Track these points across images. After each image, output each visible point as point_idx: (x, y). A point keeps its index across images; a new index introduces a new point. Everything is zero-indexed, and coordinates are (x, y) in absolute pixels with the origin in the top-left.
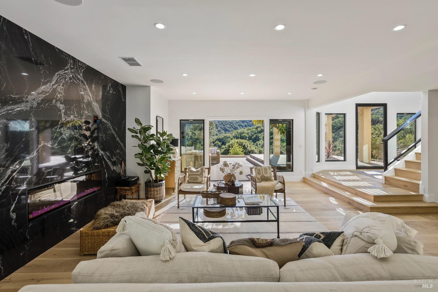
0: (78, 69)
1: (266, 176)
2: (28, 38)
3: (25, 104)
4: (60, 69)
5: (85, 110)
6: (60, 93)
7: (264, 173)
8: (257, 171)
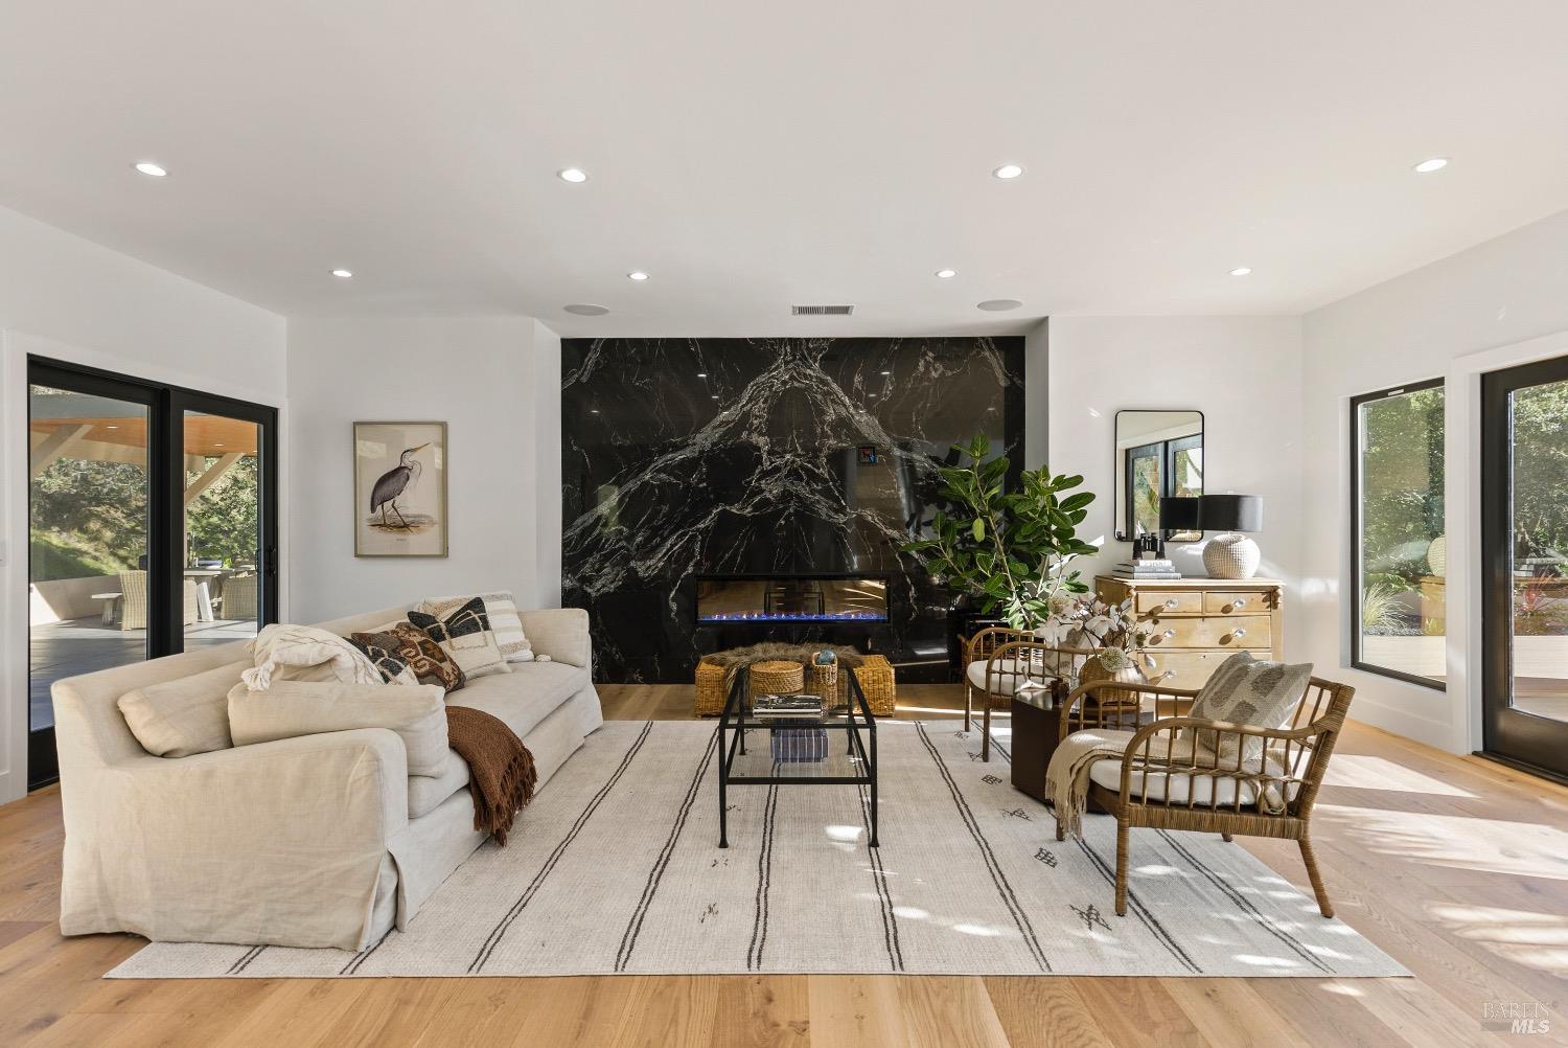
0: (806, 359)
2: (696, 348)
3: (691, 448)
4: (760, 373)
5: (828, 437)
6: (757, 417)
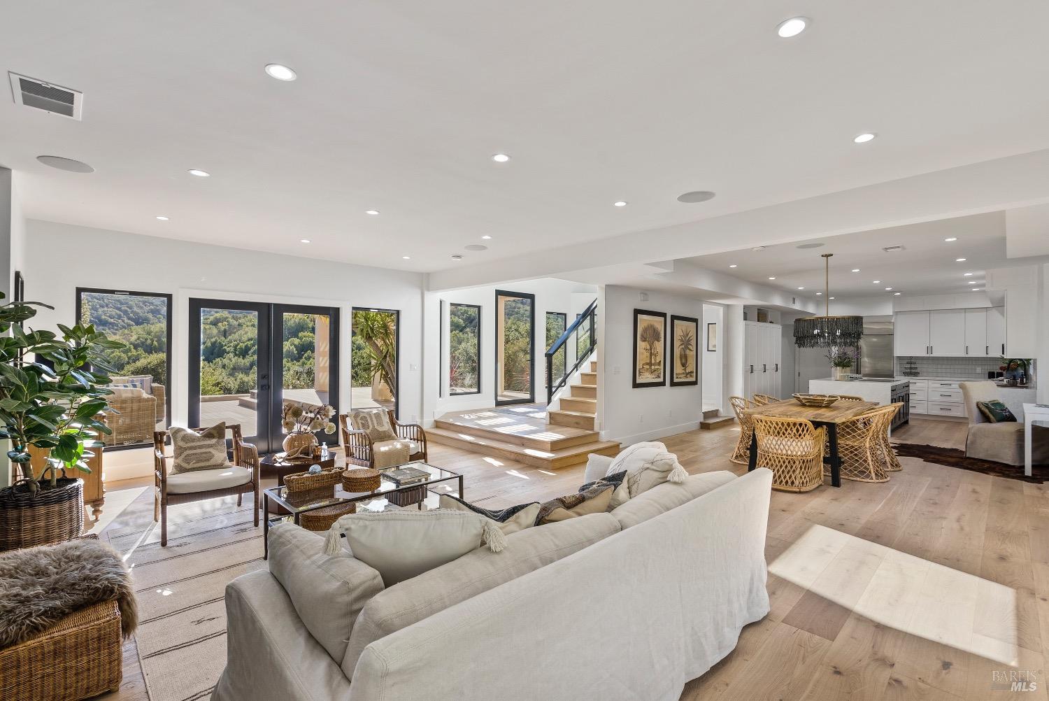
1: (381, 429)
7: (376, 425)
8: (359, 421)
